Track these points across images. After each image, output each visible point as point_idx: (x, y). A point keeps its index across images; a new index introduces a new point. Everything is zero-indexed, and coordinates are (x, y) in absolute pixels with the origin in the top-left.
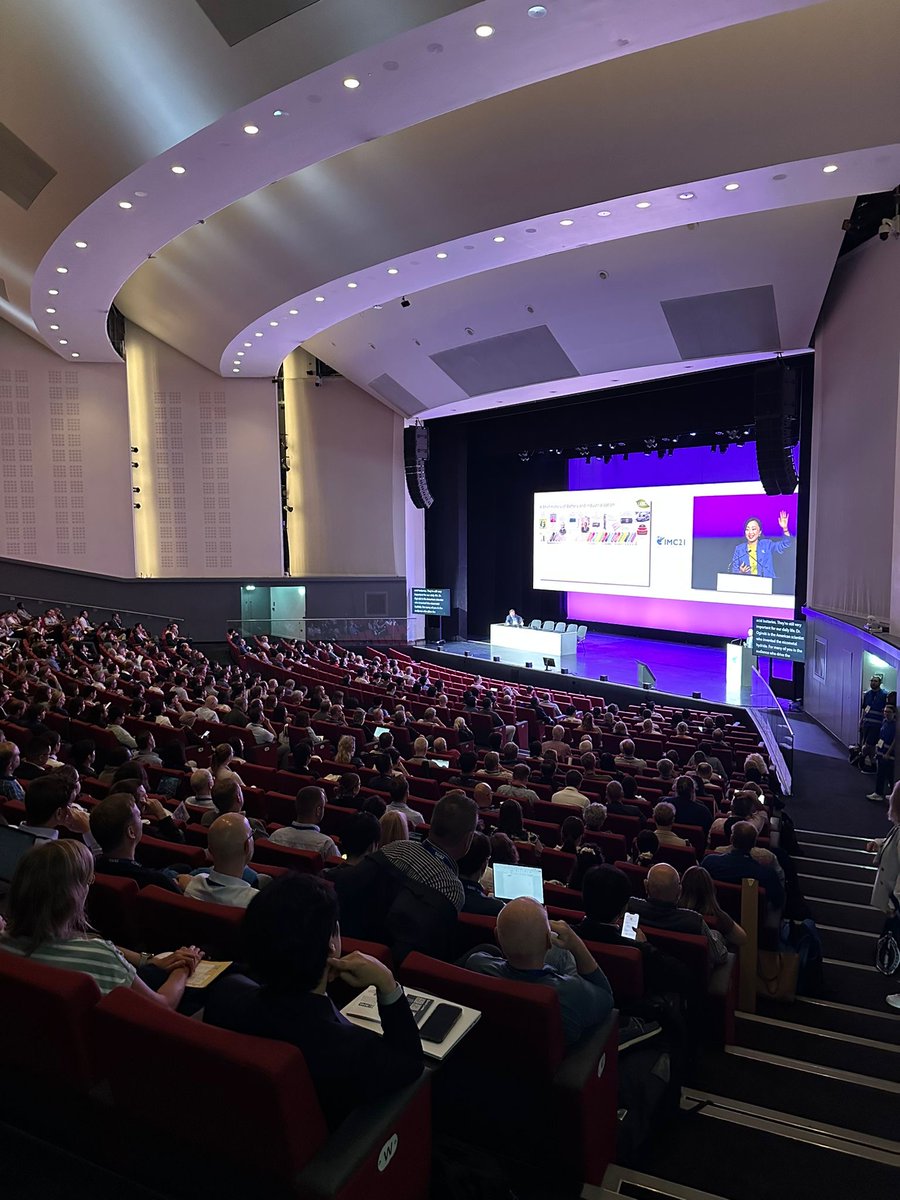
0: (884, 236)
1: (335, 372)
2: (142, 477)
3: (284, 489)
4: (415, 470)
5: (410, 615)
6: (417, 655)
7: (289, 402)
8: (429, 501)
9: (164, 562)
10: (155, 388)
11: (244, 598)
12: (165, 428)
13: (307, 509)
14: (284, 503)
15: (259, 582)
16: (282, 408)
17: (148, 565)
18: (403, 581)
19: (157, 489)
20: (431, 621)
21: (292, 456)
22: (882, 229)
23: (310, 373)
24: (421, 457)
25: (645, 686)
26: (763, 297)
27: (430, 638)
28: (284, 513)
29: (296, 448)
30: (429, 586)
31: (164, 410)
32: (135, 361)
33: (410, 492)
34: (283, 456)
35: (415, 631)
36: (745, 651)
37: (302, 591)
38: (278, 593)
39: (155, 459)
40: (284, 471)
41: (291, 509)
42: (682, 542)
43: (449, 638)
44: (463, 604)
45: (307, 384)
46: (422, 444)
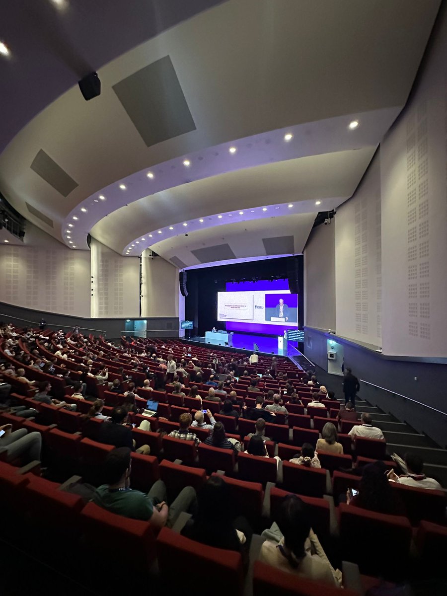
0: (326, 224)
1: (158, 255)
2: (94, 286)
3: (140, 290)
4: (183, 285)
5: (180, 329)
6: (184, 342)
7: (143, 263)
8: (187, 294)
9: (100, 313)
10: (100, 258)
11: (127, 324)
12: (103, 271)
13: (148, 296)
14: (140, 294)
15: (131, 319)
16: (141, 265)
17: (95, 314)
18: (178, 319)
19: (99, 290)
20: (187, 331)
21: (143, 280)
22: (326, 222)
23: (150, 255)
24: (185, 281)
25: (257, 350)
26: (291, 239)
27: (186, 337)
28: (140, 297)
29: (145, 277)
30: (186, 320)
31: (103, 265)
32: (94, 249)
33: (181, 291)
34: (141, 280)
35: (182, 334)
36: (284, 339)
37: (145, 322)
38: (137, 323)
39: (99, 280)
40: (141, 284)
41: (142, 296)
42: (262, 307)
43: (192, 336)
44: (197, 326)
45: (149, 259)
46: (185, 277)
